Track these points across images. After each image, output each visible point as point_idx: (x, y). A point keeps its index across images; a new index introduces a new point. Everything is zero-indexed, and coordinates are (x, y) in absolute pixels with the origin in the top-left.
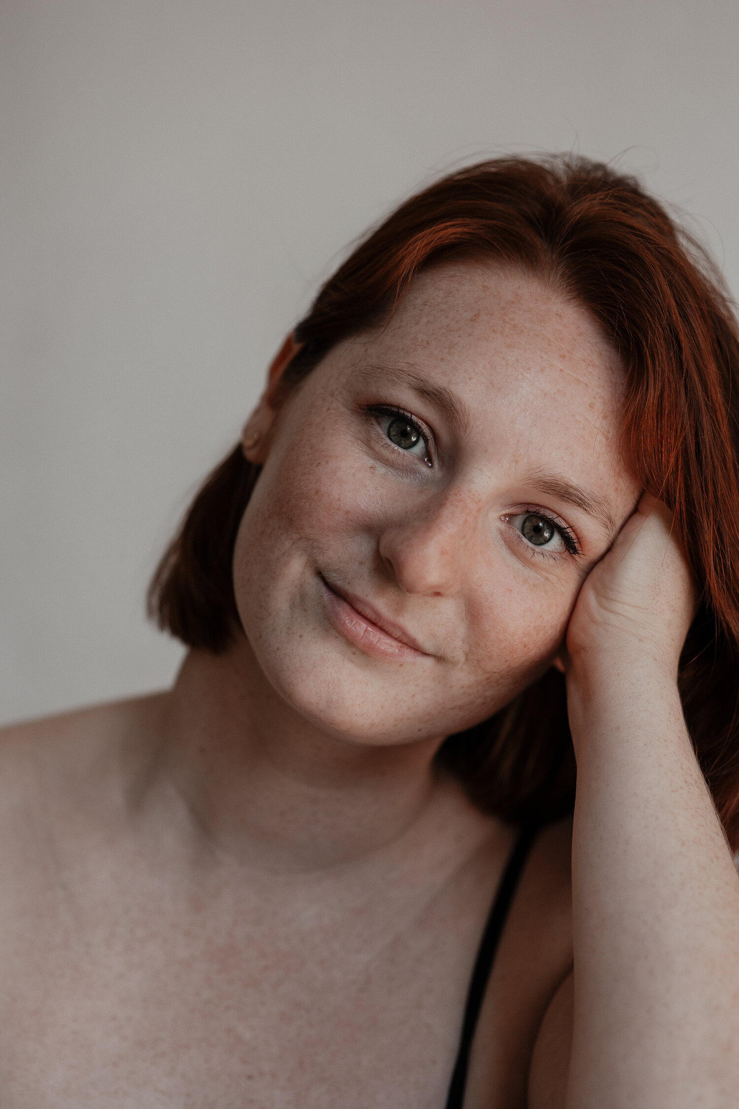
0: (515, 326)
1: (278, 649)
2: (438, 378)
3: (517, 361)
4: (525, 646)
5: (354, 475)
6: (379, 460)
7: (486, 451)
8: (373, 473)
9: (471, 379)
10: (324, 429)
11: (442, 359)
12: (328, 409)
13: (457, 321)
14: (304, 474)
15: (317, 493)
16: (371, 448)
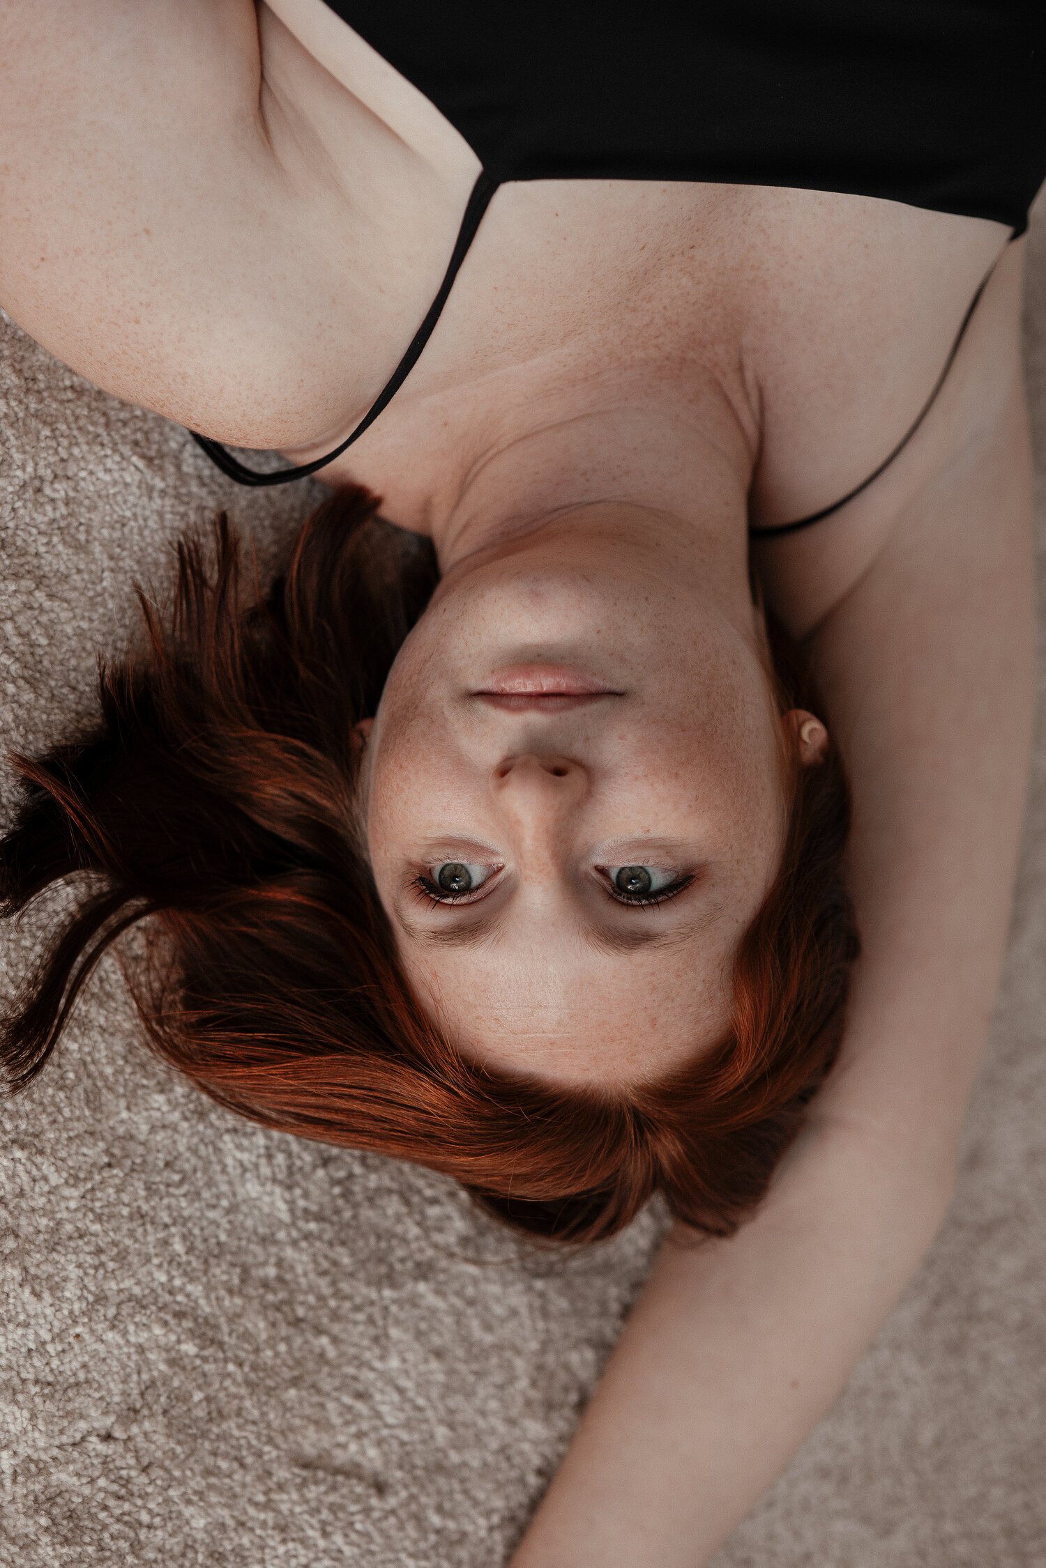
0: (613, 1040)
1: (615, 604)
2: (643, 957)
3: (586, 1017)
4: (401, 767)
5: (657, 814)
6: (647, 841)
7: (553, 925)
8: (642, 827)
9: (614, 977)
10: (720, 830)
11: (653, 974)
12: (731, 848)
13: (668, 1009)
14: (703, 780)
15: (677, 775)
16: (661, 847)
